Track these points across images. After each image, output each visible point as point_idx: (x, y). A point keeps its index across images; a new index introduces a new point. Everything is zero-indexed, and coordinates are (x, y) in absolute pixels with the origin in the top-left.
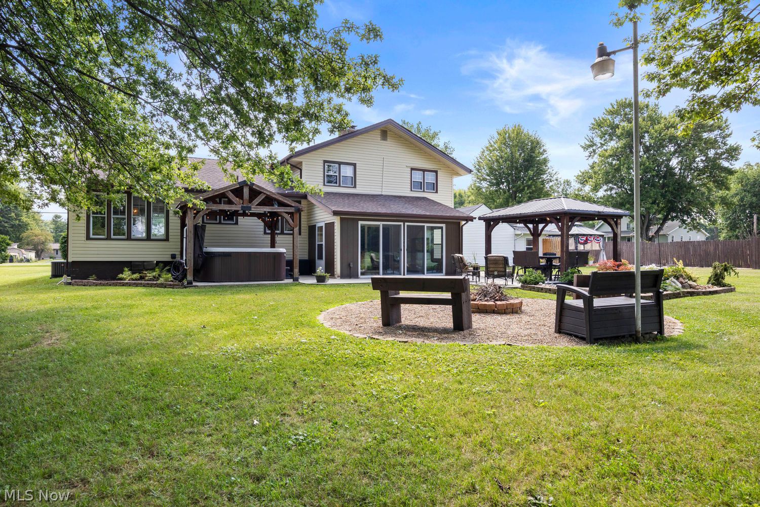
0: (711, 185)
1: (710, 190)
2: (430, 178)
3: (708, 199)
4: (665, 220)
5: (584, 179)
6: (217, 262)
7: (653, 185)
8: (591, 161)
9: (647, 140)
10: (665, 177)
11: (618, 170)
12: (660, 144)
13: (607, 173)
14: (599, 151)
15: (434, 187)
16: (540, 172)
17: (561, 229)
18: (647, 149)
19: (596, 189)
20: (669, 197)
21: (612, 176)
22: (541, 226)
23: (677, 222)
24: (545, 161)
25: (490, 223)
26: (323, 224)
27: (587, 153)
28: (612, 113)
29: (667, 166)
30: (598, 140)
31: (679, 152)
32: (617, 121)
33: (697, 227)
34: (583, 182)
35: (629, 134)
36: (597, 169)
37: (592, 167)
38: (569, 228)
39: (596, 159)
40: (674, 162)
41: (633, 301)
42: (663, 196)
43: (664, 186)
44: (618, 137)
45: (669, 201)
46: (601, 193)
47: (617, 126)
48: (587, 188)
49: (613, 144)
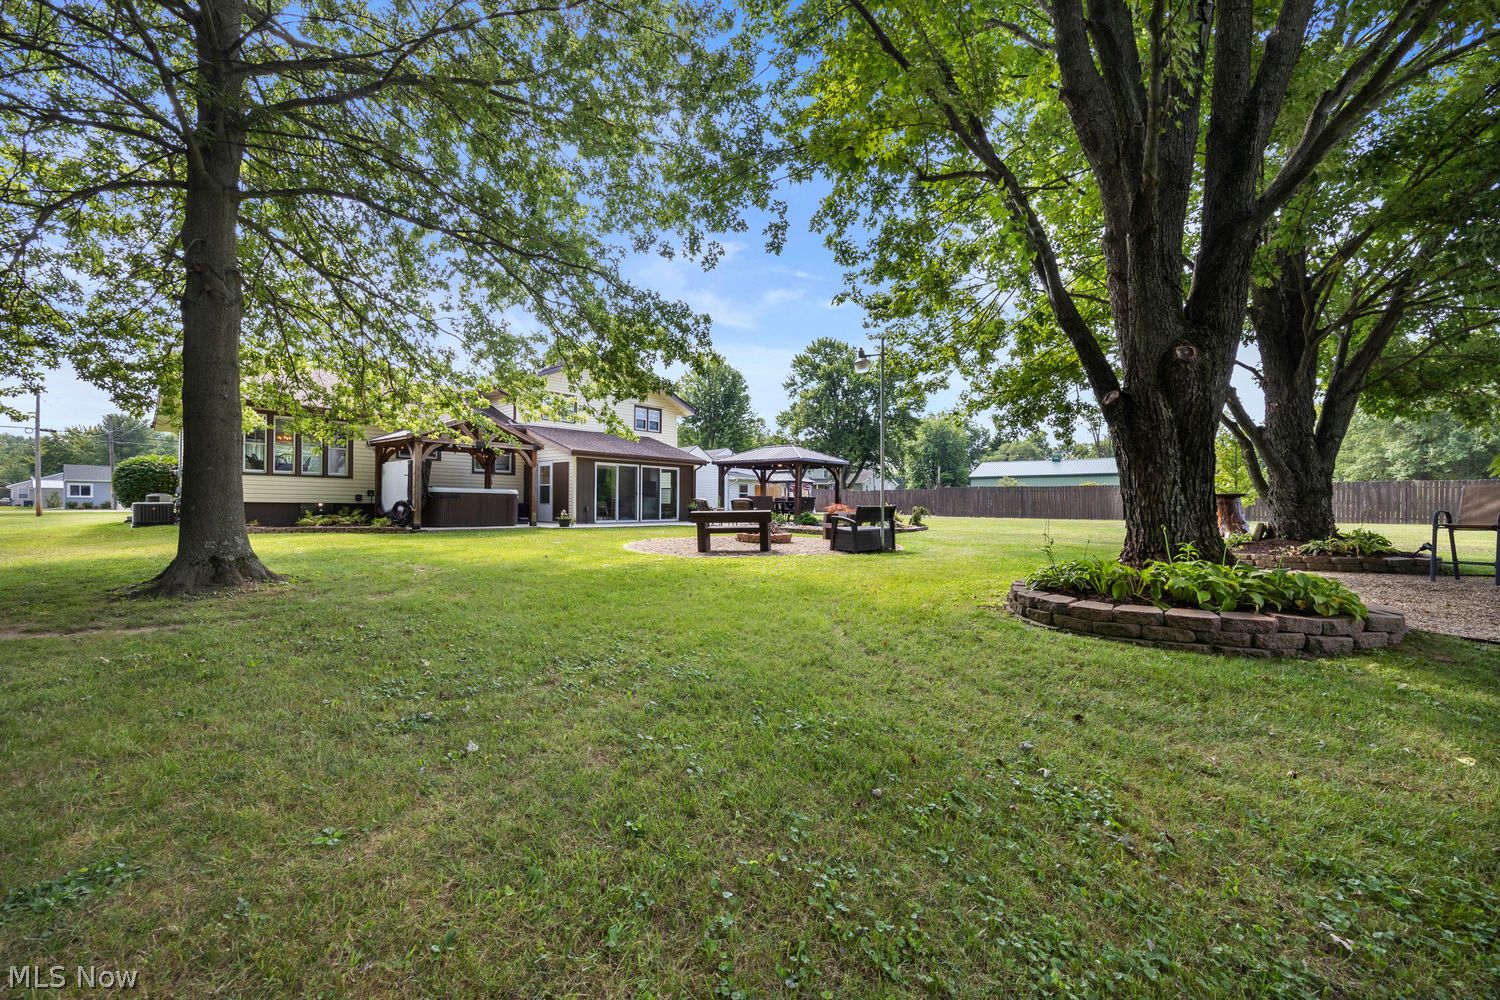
0: (901, 434)
1: (900, 440)
2: (654, 416)
3: (899, 449)
4: (861, 468)
5: (784, 420)
6: (444, 504)
7: (851, 432)
8: (791, 402)
9: (845, 383)
10: (861, 424)
11: (819, 414)
12: (856, 390)
13: (808, 416)
14: (799, 391)
15: (657, 427)
16: (741, 410)
17: (795, 476)
18: (845, 393)
19: (796, 432)
20: (865, 445)
21: (812, 418)
22: (768, 472)
23: (871, 471)
24: (747, 398)
25: (723, 468)
26: (550, 464)
27: (788, 392)
28: (813, 351)
29: (864, 412)
30: (798, 379)
31: (875, 398)
32: (817, 360)
33: (888, 476)
34: (783, 425)
35: (829, 376)
36: (798, 410)
37: (793, 408)
38: (802, 476)
39: (797, 399)
40: (870, 409)
41: (877, 527)
42: (860, 443)
43: (860, 433)
44: (819, 378)
45: (865, 449)
46: (802, 437)
47: (818, 366)
48: (788, 431)
49: (814, 385)
